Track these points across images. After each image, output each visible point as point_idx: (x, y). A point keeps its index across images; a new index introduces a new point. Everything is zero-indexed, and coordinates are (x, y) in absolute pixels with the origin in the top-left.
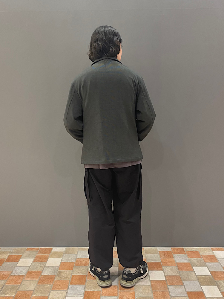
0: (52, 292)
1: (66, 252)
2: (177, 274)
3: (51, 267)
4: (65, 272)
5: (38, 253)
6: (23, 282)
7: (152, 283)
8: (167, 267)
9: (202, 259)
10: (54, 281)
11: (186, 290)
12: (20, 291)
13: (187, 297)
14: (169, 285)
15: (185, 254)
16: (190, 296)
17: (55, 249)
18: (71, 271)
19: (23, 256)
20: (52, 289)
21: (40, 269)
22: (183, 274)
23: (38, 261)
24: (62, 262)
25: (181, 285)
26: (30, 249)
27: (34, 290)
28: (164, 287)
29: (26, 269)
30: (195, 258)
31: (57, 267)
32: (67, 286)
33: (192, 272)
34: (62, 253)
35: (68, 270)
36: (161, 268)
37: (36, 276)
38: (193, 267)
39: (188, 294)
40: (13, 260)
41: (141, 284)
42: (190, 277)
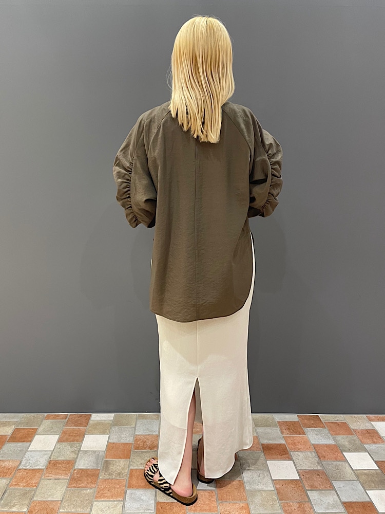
0: (95, 503)
1: (115, 423)
2: (319, 468)
3: (90, 452)
4: (116, 462)
5: (67, 424)
6: (42, 482)
7: (278, 486)
8: (299, 453)
9: (355, 438)
10: (99, 481)
11: (340, 500)
12: (36, 501)
13: (344, 513)
14: (309, 490)
15: (325, 427)
16: (351, 511)
17: (96, 417)
18: (127, 462)
19: (39, 431)
20: (96, 497)
21: (73, 456)
22: (330, 466)
23: (67, 440)
24: (111, 443)
25: (329, 489)
26: (52, 417)
27: (63, 498)
28: (300, 494)
29: (46, 456)
30: (345, 436)
31: (101, 453)
32: (122, 492)
33: (343, 463)
34: (108, 423)
35: (121, 458)
36: (287, 455)
37: (65, 470)
38: (344, 453)
39: (345, 507)
40: (21, 438)
41: (257, 487)
42: (342, 473)
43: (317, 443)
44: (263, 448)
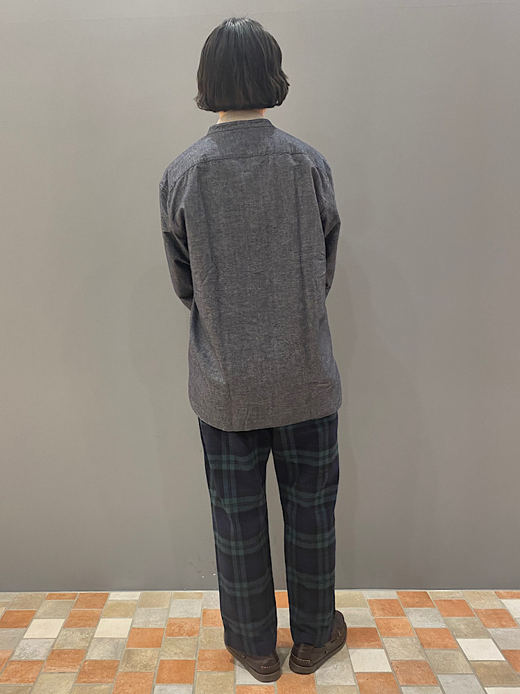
1: (142, 603)
2: (421, 658)
3: (107, 640)
4: (141, 651)
5: (75, 606)
6: (42, 676)
7: (361, 681)
8: (394, 640)
9: (476, 620)
10: (117, 674)
14: (403, 686)
15: (434, 606)
17: (115, 596)
18: (156, 651)
19: (38, 614)
21: (83, 644)
22: (436, 656)
23: (75, 625)
24: (135, 629)
25: (432, 684)
26: (57, 596)
28: (390, 690)
29: (48, 645)
30: (461, 618)
31: (121, 640)
32: (149, 688)
33: (456, 653)
34: (132, 604)
35: (149, 647)
36: (377, 642)
37: (72, 662)
38: (457, 640)
40: (14, 623)
41: (331, 682)
42: (452, 665)
43: (420, 626)
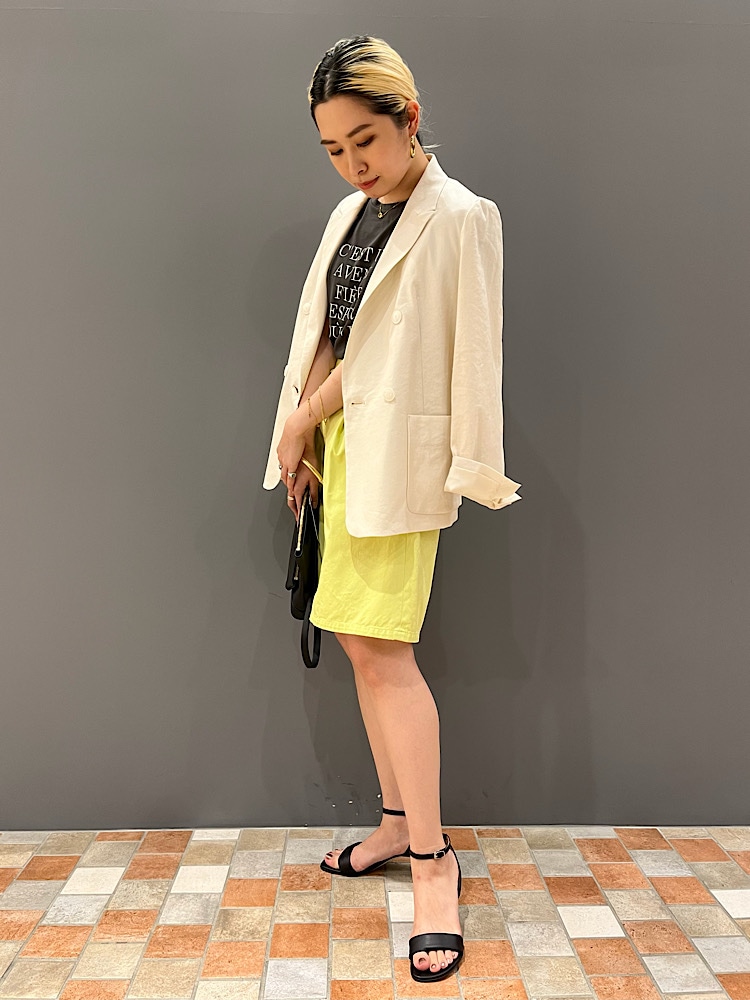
1: (242, 845)
2: (664, 917)
3: (191, 896)
4: (245, 912)
5: (142, 849)
6: (89, 947)
7: (582, 950)
8: (621, 893)
9: (733, 865)
10: (209, 945)
11: (711, 970)
12: (77, 980)
13: (721, 992)
14: (644, 955)
15: (670, 848)
16: (734, 989)
17: (200, 835)
18: (267, 912)
19: (83, 861)
20: (204, 974)
21: (148, 903)
22: (685, 913)
23: (142, 875)
24: (234, 880)
25: (687, 951)
26: (111, 836)
27: (134, 975)
28: (627, 961)
29: (98, 903)
30: (712, 863)
31: (213, 897)
32: (259, 964)
33: (713, 908)
34: (228, 846)
35: (255, 905)
36: (598, 897)
37: (138, 928)
38: (713, 892)
39: (722, 982)
40: (46, 873)
41: (538, 952)
42: (711, 925)
43: (656, 875)
44: (548, 884)
